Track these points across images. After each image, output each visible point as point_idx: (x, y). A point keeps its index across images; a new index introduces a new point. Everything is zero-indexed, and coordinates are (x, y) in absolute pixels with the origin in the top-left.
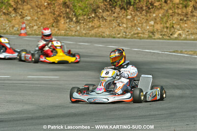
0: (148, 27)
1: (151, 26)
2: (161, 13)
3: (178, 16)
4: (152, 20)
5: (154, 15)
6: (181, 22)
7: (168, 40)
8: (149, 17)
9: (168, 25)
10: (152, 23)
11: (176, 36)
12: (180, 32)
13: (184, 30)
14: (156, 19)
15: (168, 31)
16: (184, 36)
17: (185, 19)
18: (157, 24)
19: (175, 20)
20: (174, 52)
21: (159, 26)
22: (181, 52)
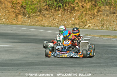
0: (71, 22)
1: (73, 21)
2: (78, 14)
3: (89, 15)
4: (73, 17)
5: (75, 15)
6: (91, 19)
7: (82, 29)
8: (71, 15)
9: (83, 21)
10: (73, 19)
11: (87, 27)
12: (89, 25)
13: (92, 24)
14: (75, 17)
15: (83, 24)
16: (92, 27)
17: (93, 17)
18: (76, 20)
19: (87, 18)
20: (86, 35)
21: (77, 21)
22: (90, 35)
